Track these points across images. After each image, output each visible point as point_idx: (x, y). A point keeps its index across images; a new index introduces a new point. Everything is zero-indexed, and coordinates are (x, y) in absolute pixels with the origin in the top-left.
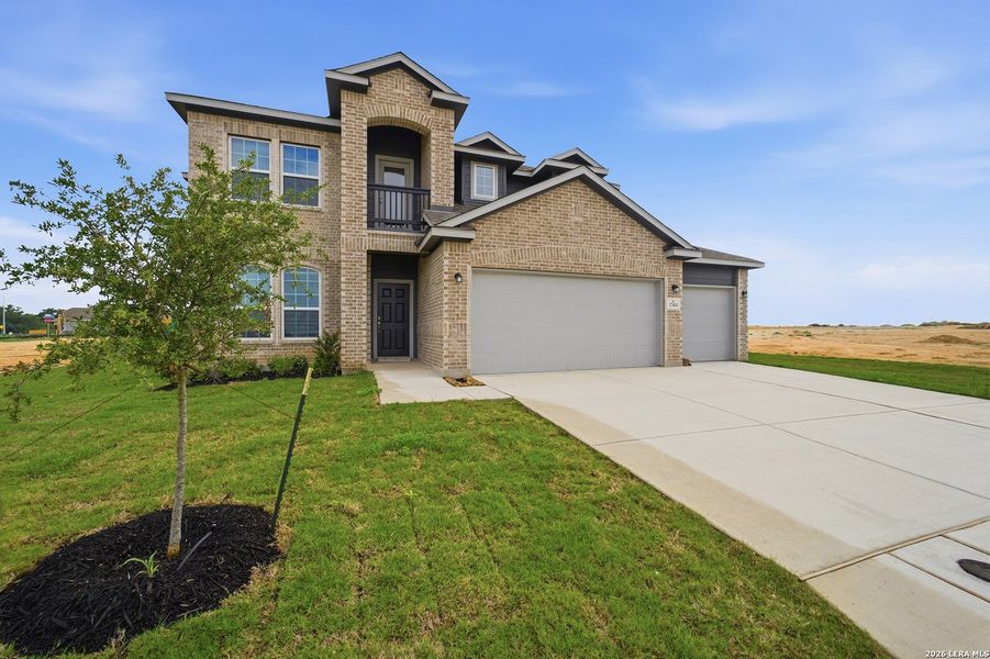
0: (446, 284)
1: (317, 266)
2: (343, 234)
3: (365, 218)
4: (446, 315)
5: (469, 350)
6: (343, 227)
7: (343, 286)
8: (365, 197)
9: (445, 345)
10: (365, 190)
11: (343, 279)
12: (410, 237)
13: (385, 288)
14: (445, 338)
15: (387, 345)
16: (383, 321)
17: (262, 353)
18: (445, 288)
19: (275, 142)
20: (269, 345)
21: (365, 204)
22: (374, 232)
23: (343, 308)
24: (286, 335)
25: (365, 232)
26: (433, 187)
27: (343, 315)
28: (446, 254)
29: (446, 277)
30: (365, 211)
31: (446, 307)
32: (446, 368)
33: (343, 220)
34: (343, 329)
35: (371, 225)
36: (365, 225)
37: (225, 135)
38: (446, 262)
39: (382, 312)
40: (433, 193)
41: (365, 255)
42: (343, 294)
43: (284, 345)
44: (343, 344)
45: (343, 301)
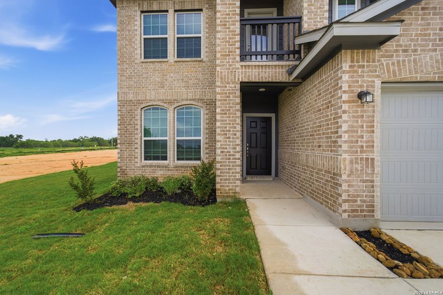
0: (345, 107)
1: (200, 104)
2: (218, 69)
3: (238, 51)
4: (345, 147)
5: (377, 193)
6: (218, 62)
7: (218, 117)
8: (238, 31)
9: (345, 187)
10: (238, 24)
11: (218, 110)
12: (282, 66)
13: (252, 121)
14: (344, 177)
15: (253, 166)
16: (250, 147)
17: (161, 172)
18: (344, 112)
19: (171, 11)
20: (166, 167)
21: (238, 38)
22: (247, 63)
23: (218, 138)
24: (178, 159)
25: (238, 65)
26: (305, 12)
27: (218, 145)
28: (346, 66)
29: (345, 97)
30: (238, 45)
31: (345, 137)
32: (345, 215)
33: (218, 55)
34: (218, 158)
35: (243, 57)
36: (238, 58)
37: (139, 13)
38: (346, 77)
39: (249, 140)
40: (305, 18)
41: (238, 86)
42: (218, 124)
43: (176, 167)
44: (218, 172)
45: (218, 130)
